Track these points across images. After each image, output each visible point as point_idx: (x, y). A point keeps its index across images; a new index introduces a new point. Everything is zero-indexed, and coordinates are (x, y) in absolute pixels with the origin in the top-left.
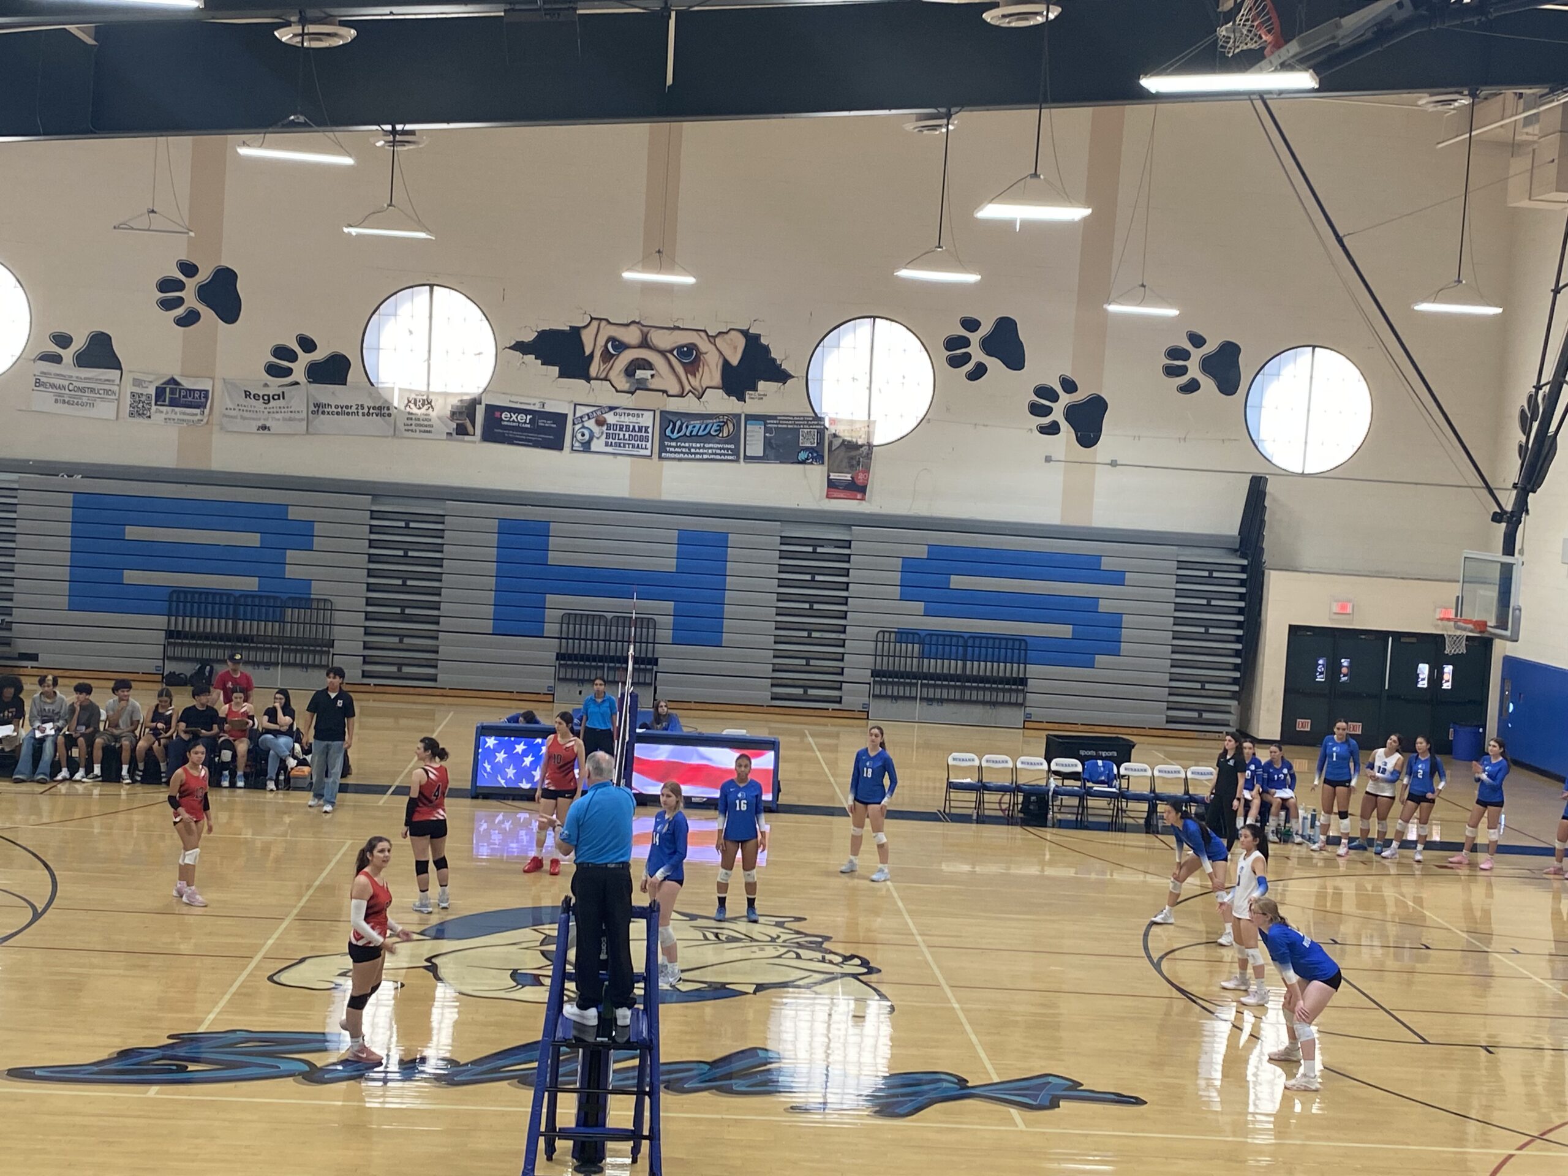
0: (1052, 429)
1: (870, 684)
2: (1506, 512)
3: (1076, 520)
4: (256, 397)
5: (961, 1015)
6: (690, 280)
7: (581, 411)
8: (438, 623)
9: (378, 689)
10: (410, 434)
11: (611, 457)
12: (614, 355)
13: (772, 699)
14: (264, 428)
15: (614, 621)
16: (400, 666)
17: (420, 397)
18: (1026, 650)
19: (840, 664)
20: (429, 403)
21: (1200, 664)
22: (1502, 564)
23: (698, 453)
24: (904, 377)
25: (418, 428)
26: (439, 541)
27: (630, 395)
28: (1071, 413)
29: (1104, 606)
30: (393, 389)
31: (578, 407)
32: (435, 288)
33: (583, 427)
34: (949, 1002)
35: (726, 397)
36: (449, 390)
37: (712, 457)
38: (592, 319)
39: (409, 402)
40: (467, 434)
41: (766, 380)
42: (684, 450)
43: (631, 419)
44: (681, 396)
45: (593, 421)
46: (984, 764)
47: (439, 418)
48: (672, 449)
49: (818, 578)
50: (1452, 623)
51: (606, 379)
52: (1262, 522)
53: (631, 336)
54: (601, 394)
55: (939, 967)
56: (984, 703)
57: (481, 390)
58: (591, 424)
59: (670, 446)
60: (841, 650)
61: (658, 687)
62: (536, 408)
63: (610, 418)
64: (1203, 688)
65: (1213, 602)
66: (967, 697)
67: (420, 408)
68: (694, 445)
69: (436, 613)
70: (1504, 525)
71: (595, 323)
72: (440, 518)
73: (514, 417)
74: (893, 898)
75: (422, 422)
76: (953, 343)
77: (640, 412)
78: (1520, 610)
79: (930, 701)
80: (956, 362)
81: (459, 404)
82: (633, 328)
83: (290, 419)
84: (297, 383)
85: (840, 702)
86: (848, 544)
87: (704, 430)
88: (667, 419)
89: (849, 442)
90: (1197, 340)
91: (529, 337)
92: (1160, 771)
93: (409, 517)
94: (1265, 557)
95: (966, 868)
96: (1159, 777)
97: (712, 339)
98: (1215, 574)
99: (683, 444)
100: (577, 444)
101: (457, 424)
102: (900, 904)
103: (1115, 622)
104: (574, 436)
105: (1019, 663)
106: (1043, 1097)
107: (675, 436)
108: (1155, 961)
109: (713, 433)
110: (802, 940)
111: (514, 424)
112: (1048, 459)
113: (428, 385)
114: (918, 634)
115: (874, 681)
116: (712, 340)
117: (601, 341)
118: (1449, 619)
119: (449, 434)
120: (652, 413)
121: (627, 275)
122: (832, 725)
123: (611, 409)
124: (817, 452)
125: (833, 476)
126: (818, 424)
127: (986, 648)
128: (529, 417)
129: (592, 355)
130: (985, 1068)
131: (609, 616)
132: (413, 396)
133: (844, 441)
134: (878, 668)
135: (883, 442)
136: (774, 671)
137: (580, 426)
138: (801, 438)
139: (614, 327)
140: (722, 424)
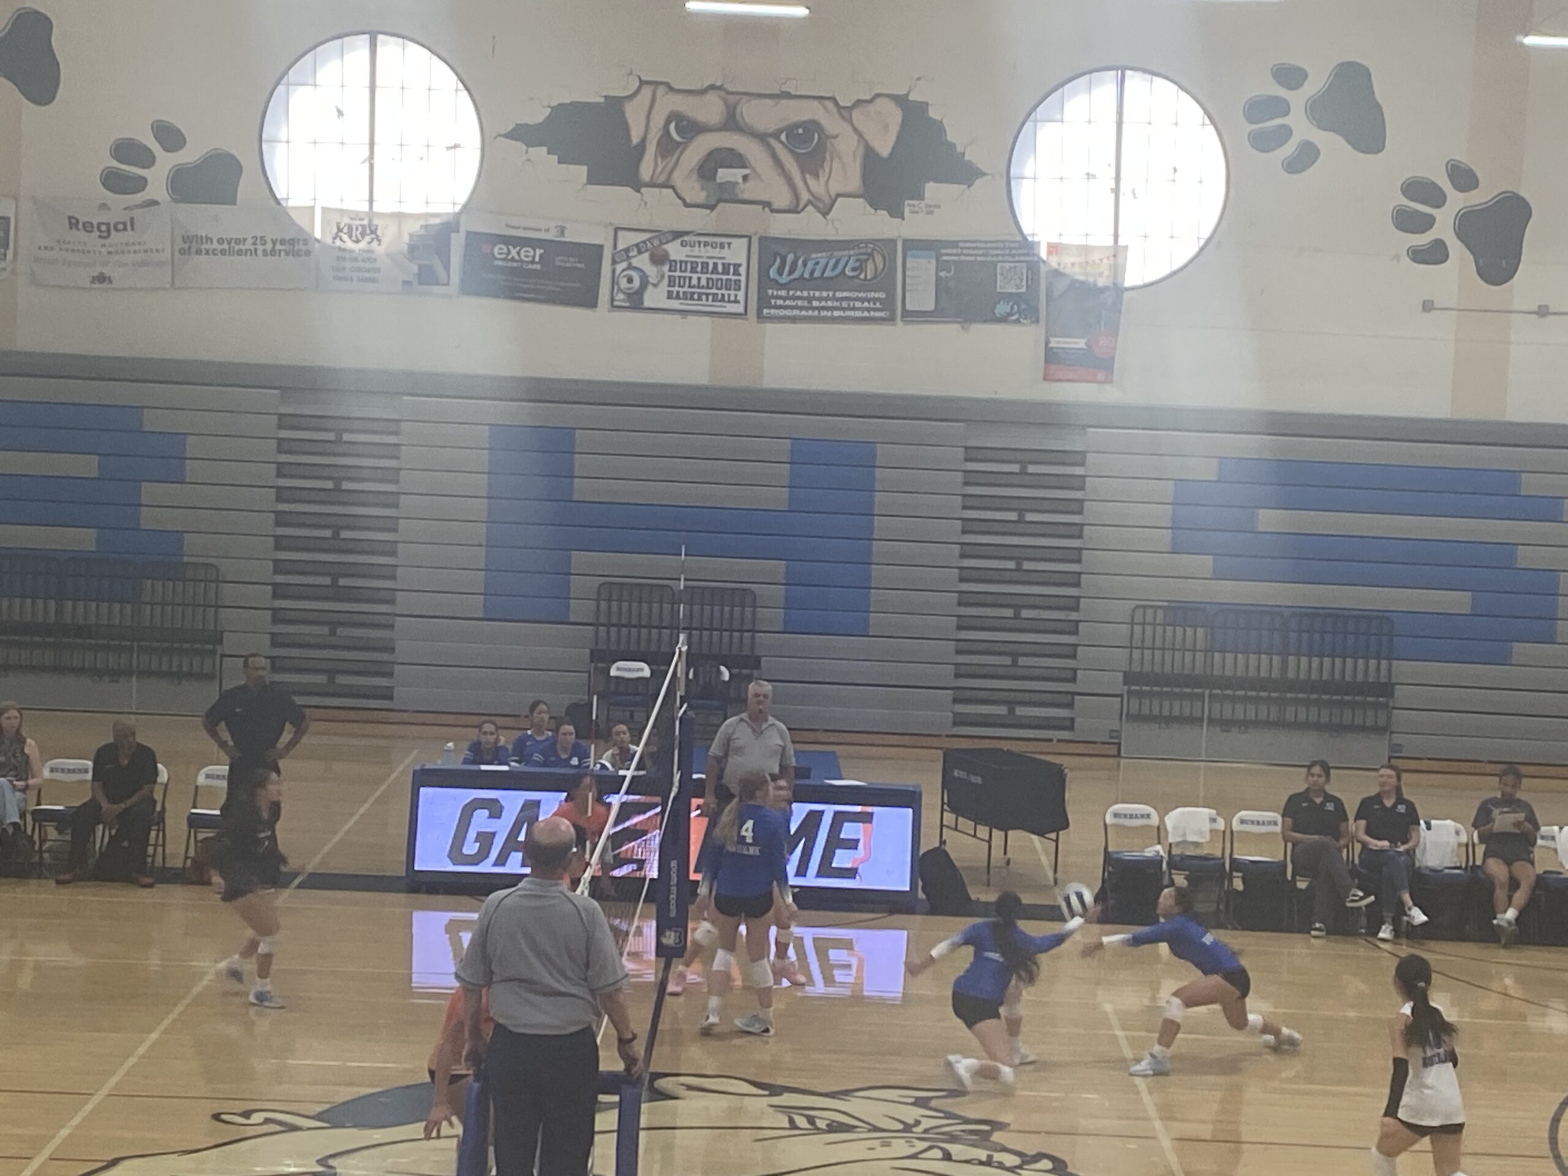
0: (1435, 254)
1: (1121, 696)
3: (1479, 409)
4: (88, 227)
6: (801, 12)
7: (626, 240)
8: (391, 602)
10: (341, 285)
11: (677, 317)
12: (679, 144)
13: (955, 723)
14: (101, 278)
15: (686, 598)
16: (332, 673)
17: (357, 222)
18: (1393, 635)
19: (1071, 663)
20: (373, 232)
23: (824, 308)
24: (1175, 170)
25: (354, 275)
26: (392, 463)
27: (708, 211)
28: (1468, 226)
29: (1527, 557)
30: (312, 209)
31: (620, 234)
32: (380, 37)
33: (630, 267)
35: (872, 211)
36: (406, 210)
37: (848, 313)
38: (643, 83)
39: (340, 230)
40: (437, 284)
42: (800, 303)
43: (710, 251)
44: (794, 210)
45: (646, 256)
47: (388, 255)
48: (780, 302)
49: (1029, 517)
53: (710, 110)
54: (658, 209)
56: (1319, 726)
57: (458, 209)
58: (642, 261)
59: (778, 297)
60: (1070, 639)
62: (551, 236)
63: (675, 251)
66: (1289, 716)
67: (357, 241)
68: (817, 294)
69: (387, 584)
71: (647, 92)
72: (393, 426)
73: (514, 252)
75: (360, 264)
76: (1260, 109)
77: (725, 240)
79: (1227, 724)
80: (1264, 142)
81: (422, 232)
82: (713, 98)
83: (144, 264)
84: (154, 203)
85: (1071, 728)
86: (1080, 458)
87: (834, 269)
88: (771, 251)
89: (1083, 283)
91: (537, 115)
93: (341, 424)
99: (798, 293)
100: (621, 296)
101: (420, 266)
103: (1546, 585)
104: (614, 282)
105: (1378, 658)
107: (784, 279)
109: (848, 273)
110: (957, 1128)
111: (515, 265)
112: (1428, 306)
113: (371, 201)
114: (1204, 611)
115: (1129, 691)
116: (846, 115)
117: (658, 121)
119: (407, 283)
120: (745, 241)
121: (693, 7)
123: (677, 235)
124: (1026, 302)
125: (1054, 343)
126: (1027, 255)
127: (1322, 632)
128: (539, 252)
131: (678, 586)
132: (346, 220)
133: (1074, 282)
134: (1136, 668)
135: (1139, 282)
136: (957, 676)
137: (624, 265)
138: (998, 276)
139: (680, 97)
140: (864, 257)
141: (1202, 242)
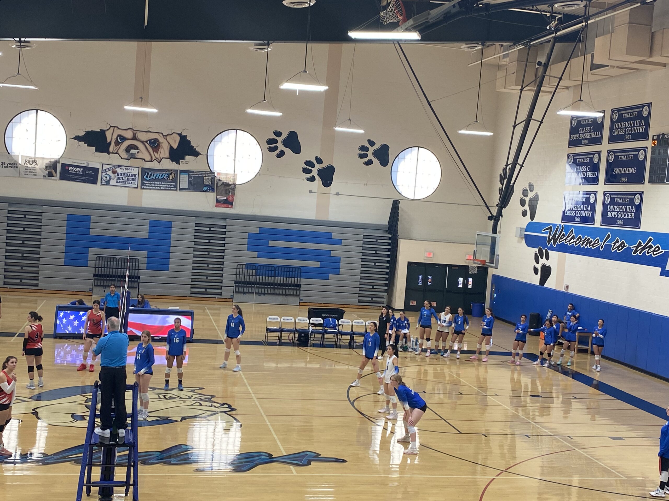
0: (312, 179)
1: (234, 287)
2: (494, 216)
3: (322, 217)
5: (270, 427)
6: (155, 111)
7: (105, 167)
8: (39, 261)
9: (11, 290)
10: (26, 176)
11: (119, 187)
12: (120, 143)
13: (191, 294)
15: (120, 261)
16: (21, 280)
17: (30, 160)
18: (301, 272)
19: (221, 278)
20: (36, 162)
21: (372, 278)
22: (492, 237)
23: (158, 187)
24: (249, 156)
25: (30, 174)
26: (39, 224)
27: (128, 160)
28: (320, 172)
29: (333, 254)
30: (19, 156)
31: (104, 165)
32: (39, 111)
33: (106, 174)
34: (266, 422)
35: (171, 162)
36: (45, 157)
37: (165, 188)
38: (111, 126)
39: (26, 161)
40: (53, 177)
41: (189, 155)
42: (152, 185)
43: (128, 171)
44: (151, 161)
45: (111, 171)
46: (282, 321)
47: (40, 169)
48: (147, 185)
49: (211, 241)
50: (472, 261)
51: (117, 153)
52: (397, 219)
53: (129, 134)
54: (114, 159)
55: (262, 407)
56: (282, 295)
57: (59, 157)
58: (110, 173)
59: (146, 183)
60: (221, 272)
61: (140, 289)
62: (85, 165)
63: (119, 170)
64: (373, 288)
65: (378, 252)
66: (275, 292)
67: (31, 164)
68: (157, 183)
69: (38, 256)
70: (493, 221)
71: (112, 128)
72: (40, 214)
73: (74, 169)
74: (243, 378)
75: (32, 171)
76: (270, 142)
77: (132, 168)
78: (499, 256)
79: (260, 294)
80: (272, 150)
81: (49, 163)
82: (130, 131)
85: (221, 295)
86: (225, 227)
87: (161, 177)
88: (145, 171)
89: (226, 183)
90: (372, 143)
91: (82, 134)
92: (355, 323)
93: (25, 213)
94: (399, 234)
95: (274, 365)
96: (354, 325)
97: (165, 137)
98: (378, 241)
99: (152, 183)
100: (104, 182)
101: (48, 172)
102: (245, 381)
103: (337, 260)
104: (102, 178)
105: (297, 278)
106: (304, 460)
107: (148, 179)
108: (352, 402)
109: (165, 178)
110: (202, 397)
111: (75, 172)
112: (310, 192)
113: (35, 154)
114: (255, 266)
115: (236, 286)
117: (115, 137)
118: (471, 260)
119: (44, 176)
120: (138, 168)
121: (126, 107)
122: (217, 305)
123: (119, 166)
124: (211, 187)
125: (218, 197)
126: (212, 175)
127: (284, 271)
128: (81, 169)
129: (111, 142)
130: (280, 449)
131: (118, 257)
132: (28, 159)
133: (223, 182)
134: (237, 280)
135: (240, 183)
136: (192, 281)
137: (105, 173)
138: (204, 181)
139: (121, 130)
140: (169, 174)
141: (256, 174)
